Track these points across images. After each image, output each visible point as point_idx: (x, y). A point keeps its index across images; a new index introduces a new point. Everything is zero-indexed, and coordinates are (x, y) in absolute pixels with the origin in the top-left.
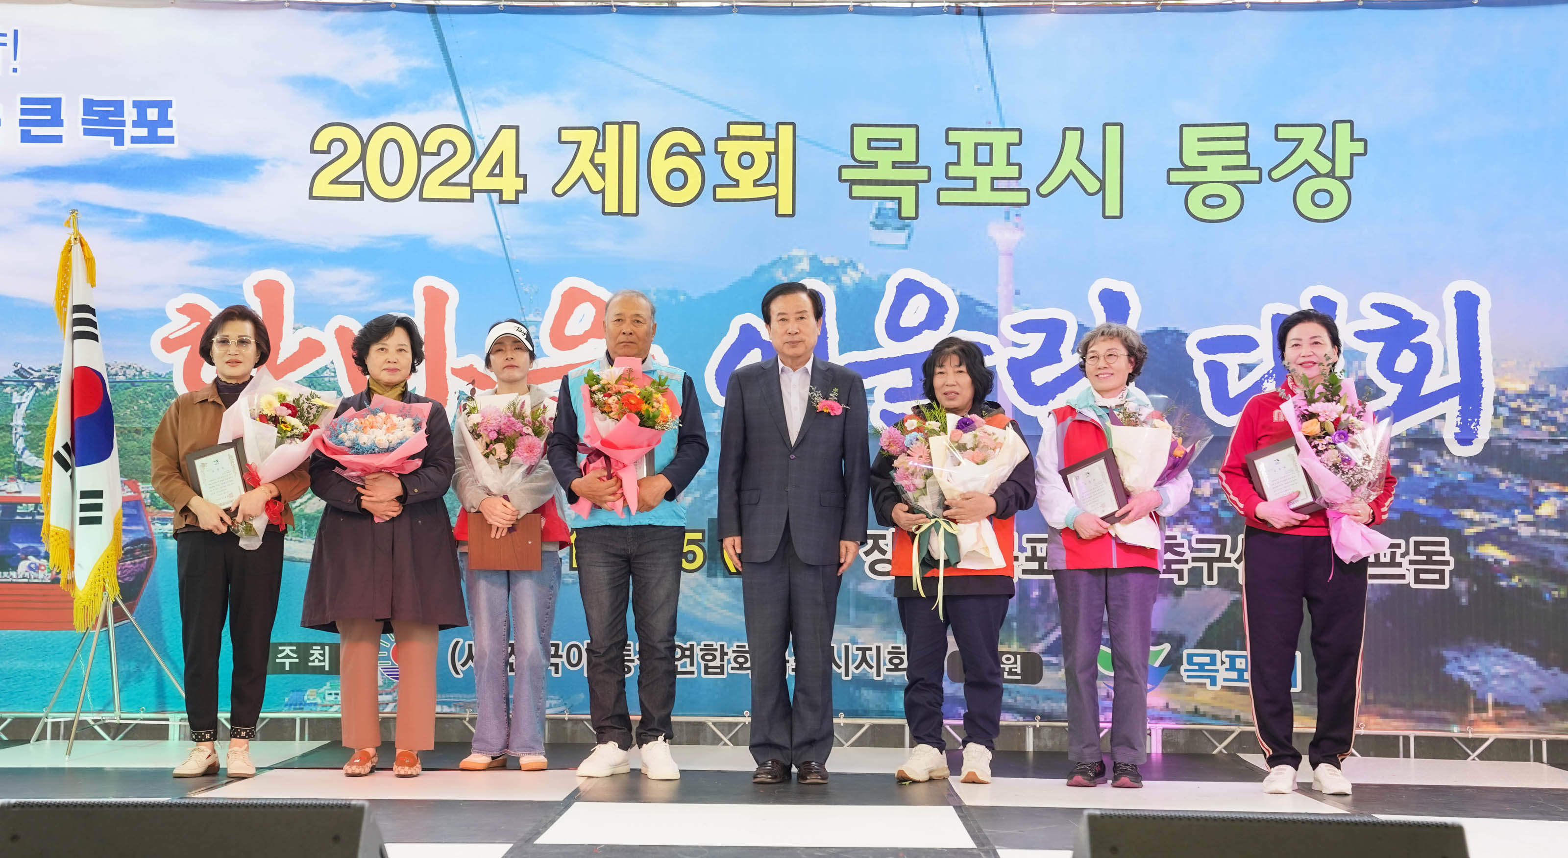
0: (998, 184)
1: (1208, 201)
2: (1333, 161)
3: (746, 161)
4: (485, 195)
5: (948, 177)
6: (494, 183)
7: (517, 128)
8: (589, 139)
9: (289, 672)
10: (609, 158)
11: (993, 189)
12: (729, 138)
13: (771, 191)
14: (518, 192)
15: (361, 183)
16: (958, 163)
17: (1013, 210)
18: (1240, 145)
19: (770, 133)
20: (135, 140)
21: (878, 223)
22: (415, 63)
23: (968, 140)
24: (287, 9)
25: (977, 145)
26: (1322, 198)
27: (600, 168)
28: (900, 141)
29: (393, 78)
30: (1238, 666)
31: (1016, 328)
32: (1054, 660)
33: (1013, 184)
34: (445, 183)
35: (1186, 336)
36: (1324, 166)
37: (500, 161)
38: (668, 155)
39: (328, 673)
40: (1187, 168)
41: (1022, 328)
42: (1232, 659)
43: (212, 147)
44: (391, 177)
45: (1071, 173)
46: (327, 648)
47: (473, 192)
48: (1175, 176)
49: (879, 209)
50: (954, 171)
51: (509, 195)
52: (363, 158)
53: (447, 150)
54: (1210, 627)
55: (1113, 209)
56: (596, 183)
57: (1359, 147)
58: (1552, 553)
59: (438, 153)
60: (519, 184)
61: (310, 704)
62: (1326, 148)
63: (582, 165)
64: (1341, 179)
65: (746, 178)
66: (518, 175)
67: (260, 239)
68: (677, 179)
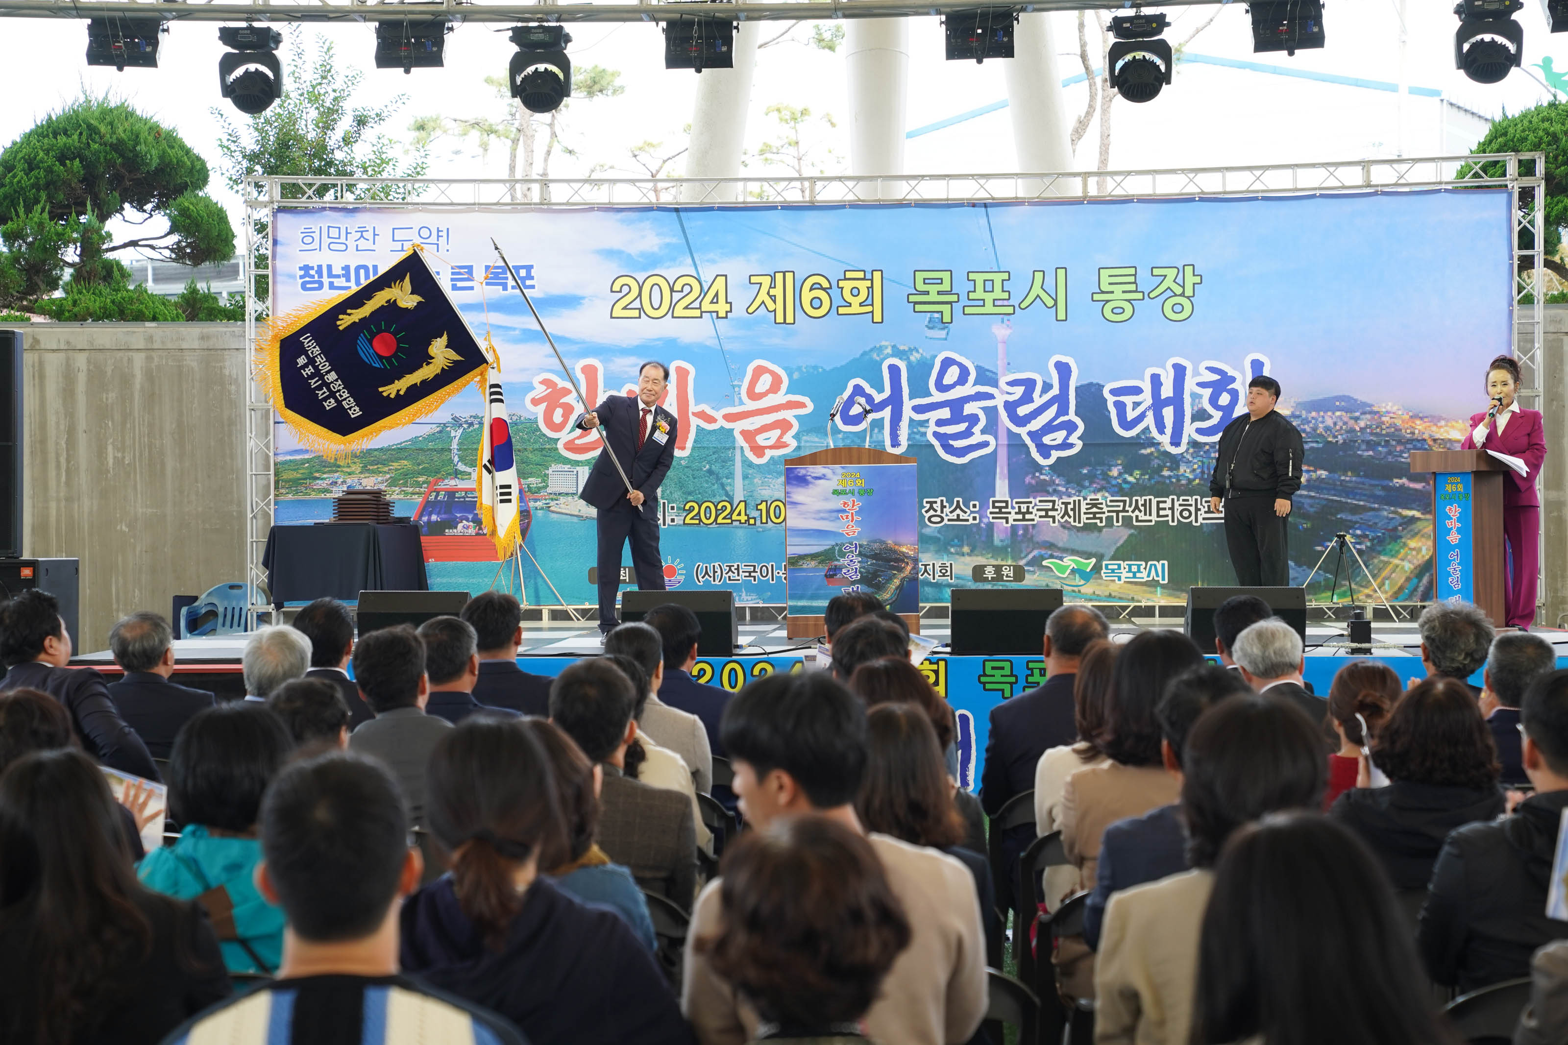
0: (997, 303)
1: (1115, 311)
2: (1183, 287)
4: (709, 314)
5: (969, 299)
6: (713, 307)
7: (726, 276)
8: (766, 281)
10: (778, 292)
11: (994, 306)
12: (846, 279)
13: (869, 309)
14: (727, 312)
15: (639, 309)
16: (975, 291)
17: (1006, 317)
18: (1132, 279)
19: (869, 276)
20: (514, 287)
21: (930, 325)
22: (668, 240)
23: (979, 278)
24: (596, 212)
25: (985, 281)
26: (1178, 308)
27: (773, 298)
28: (942, 279)
29: (656, 249)
30: (1133, 570)
31: (1009, 384)
32: (1031, 569)
33: (1006, 303)
34: (686, 308)
35: (1103, 386)
36: (1179, 290)
37: (717, 295)
38: (811, 289)
39: (629, 583)
40: (1103, 292)
41: (1011, 384)
42: (1130, 566)
43: (556, 290)
44: (656, 306)
45: (1038, 296)
47: (702, 312)
48: (1096, 297)
49: (930, 318)
50: (972, 296)
51: (722, 314)
52: (640, 295)
53: (687, 289)
54: (1118, 549)
55: (1061, 316)
56: (771, 306)
57: (1198, 279)
58: (1303, 503)
59: (682, 291)
60: (727, 307)
62: (1180, 280)
63: (763, 296)
64: (1188, 298)
65: (855, 302)
66: (727, 302)
67: (584, 342)
68: (816, 304)
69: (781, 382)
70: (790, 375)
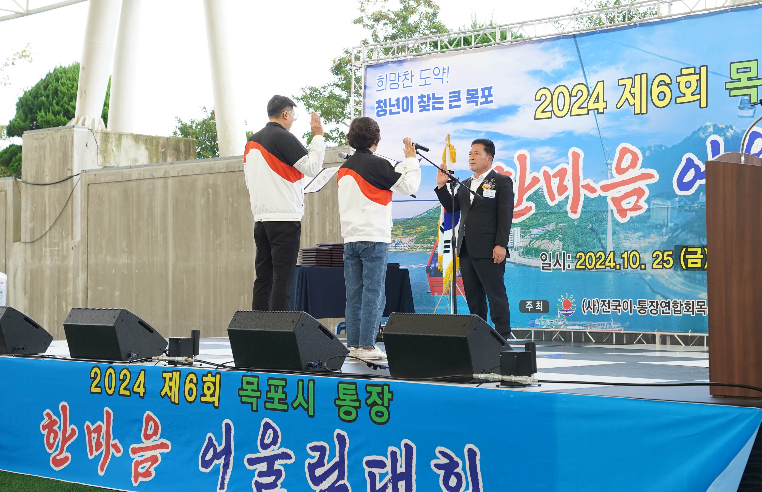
3: (688, 84)
4: (593, 111)
6: (595, 106)
7: (603, 82)
8: (629, 82)
9: (530, 312)
10: (636, 90)
12: (682, 75)
13: (698, 97)
14: (604, 109)
15: (551, 111)
19: (697, 71)
20: (482, 103)
21: (741, 107)
22: (569, 59)
24: (528, 44)
27: (633, 95)
28: (750, 68)
29: (561, 67)
34: (579, 108)
37: (598, 97)
38: (658, 86)
39: (542, 312)
43: (505, 103)
44: (561, 108)
46: (542, 302)
47: (588, 110)
49: (742, 100)
51: (601, 111)
52: (552, 101)
53: (580, 94)
56: (632, 101)
59: (576, 96)
60: (604, 105)
61: (537, 325)
63: (627, 94)
65: (688, 92)
66: (604, 101)
67: (519, 138)
68: (661, 96)
69: (638, 159)
70: (643, 154)
